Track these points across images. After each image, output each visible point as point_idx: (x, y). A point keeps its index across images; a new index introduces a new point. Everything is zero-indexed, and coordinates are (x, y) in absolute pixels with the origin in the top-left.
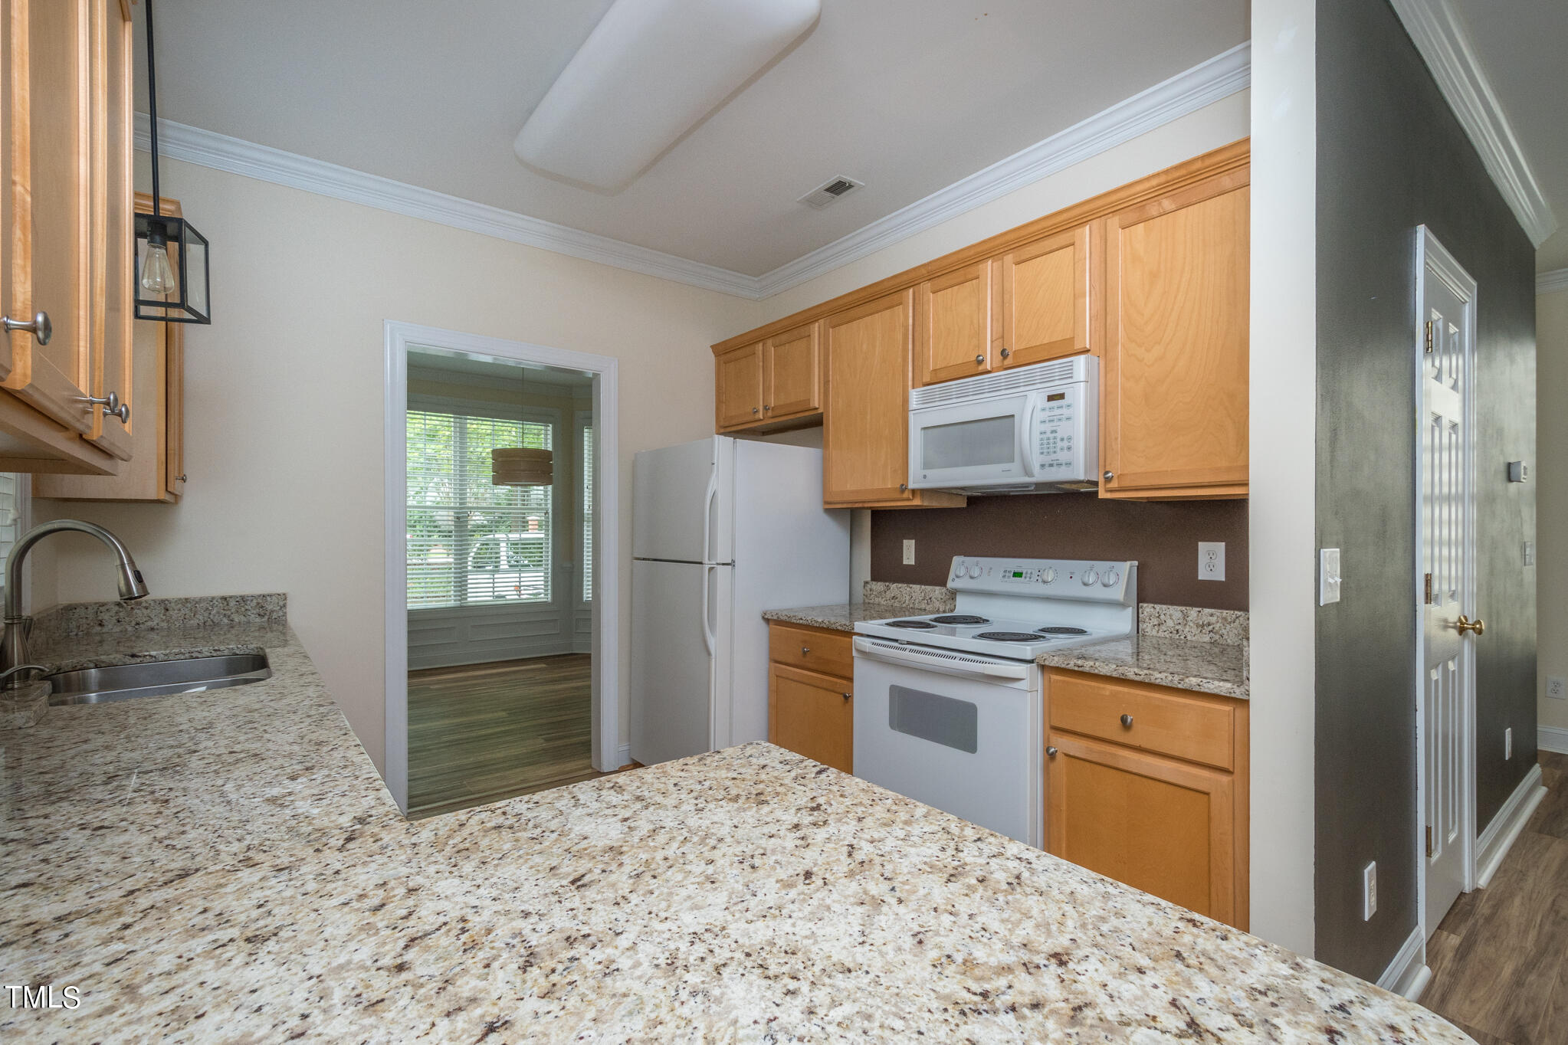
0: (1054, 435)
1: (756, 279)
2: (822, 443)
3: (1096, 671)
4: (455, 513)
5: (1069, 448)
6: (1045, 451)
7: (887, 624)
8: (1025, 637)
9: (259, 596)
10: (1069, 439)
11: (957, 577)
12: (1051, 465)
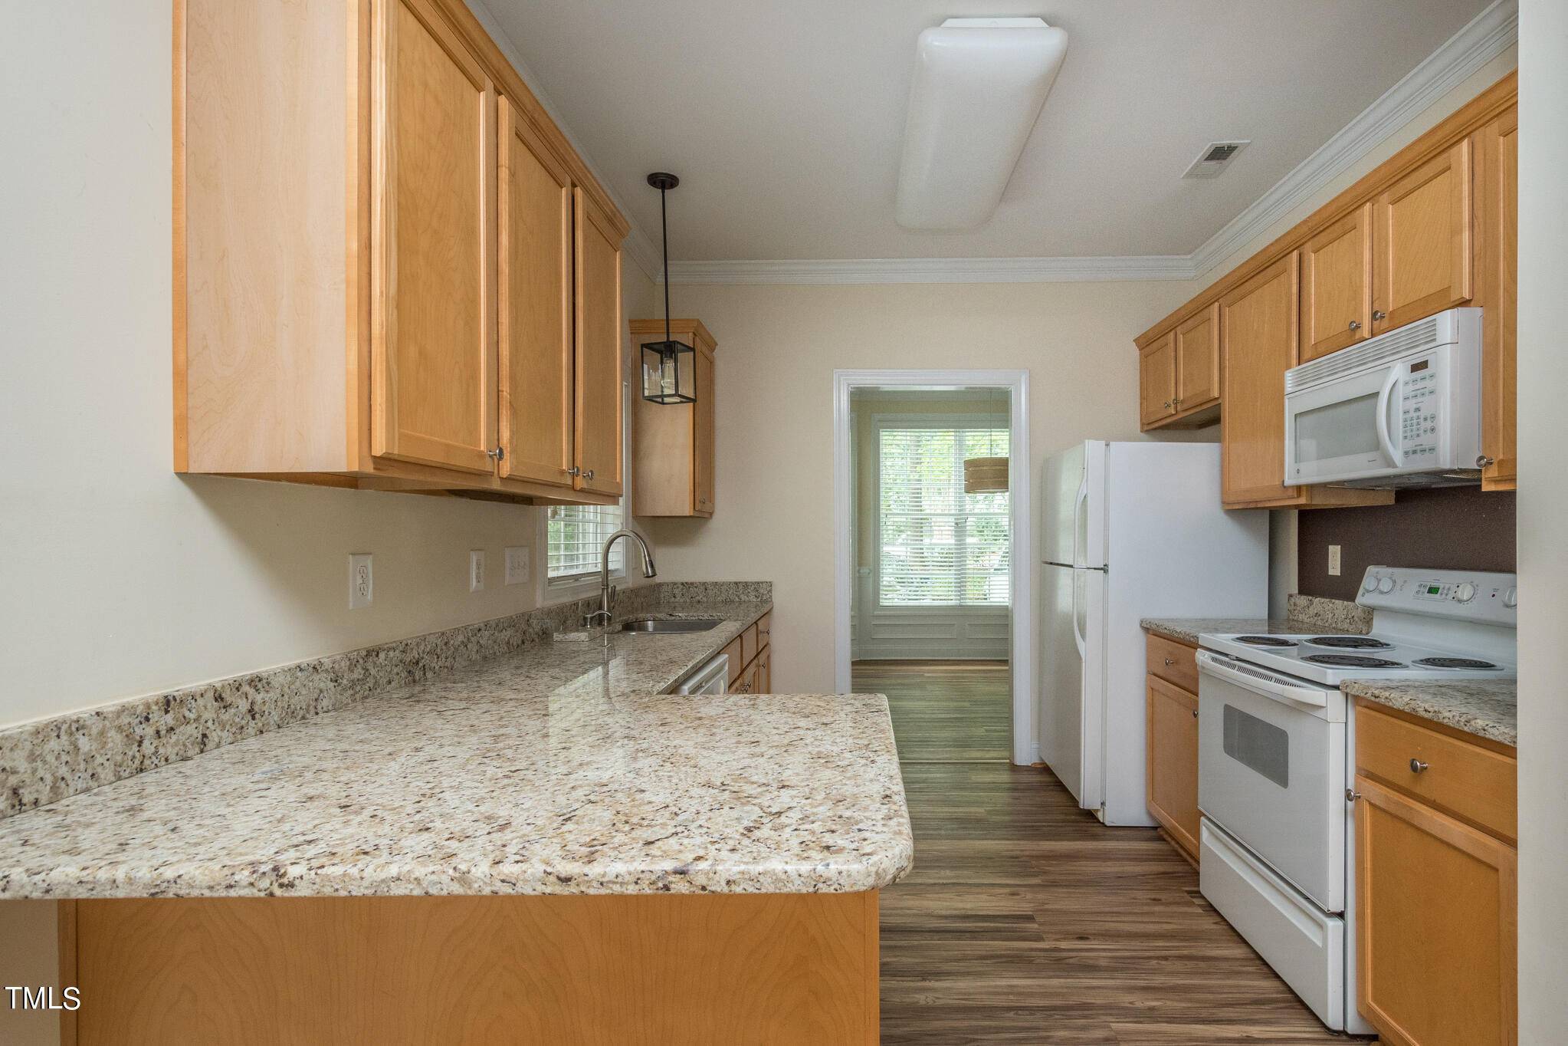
0: (1418, 414)
1: (1189, 257)
2: (1218, 439)
3: (1390, 704)
4: (955, 519)
5: (1433, 430)
6: (1409, 434)
7: (1238, 639)
8: (1377, 662)
9: (756, 582)
10: (1433, 417)
11: (1368, 591)
12: (1415, 452)
